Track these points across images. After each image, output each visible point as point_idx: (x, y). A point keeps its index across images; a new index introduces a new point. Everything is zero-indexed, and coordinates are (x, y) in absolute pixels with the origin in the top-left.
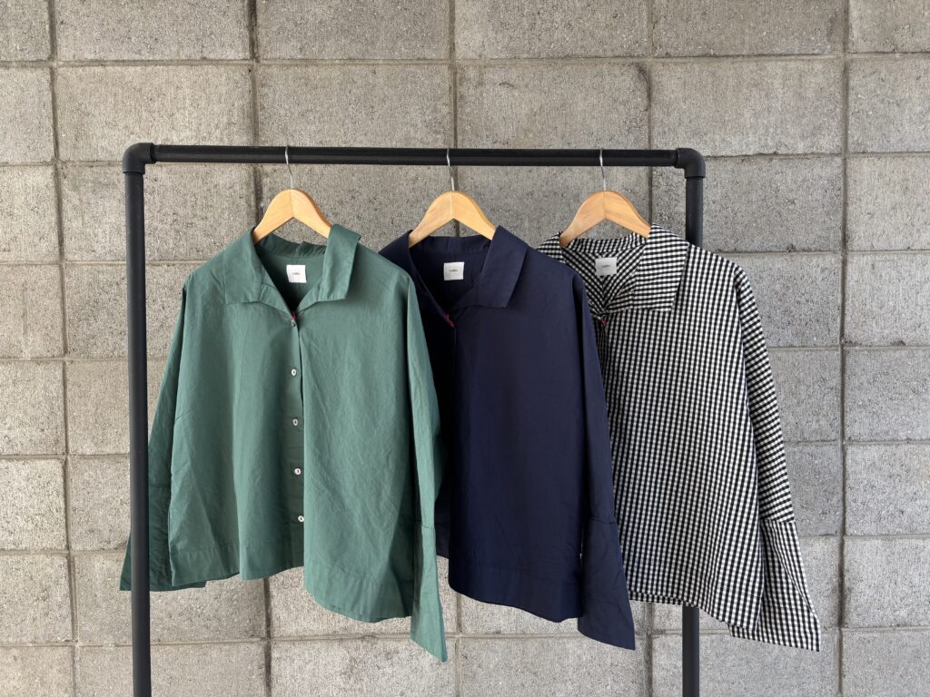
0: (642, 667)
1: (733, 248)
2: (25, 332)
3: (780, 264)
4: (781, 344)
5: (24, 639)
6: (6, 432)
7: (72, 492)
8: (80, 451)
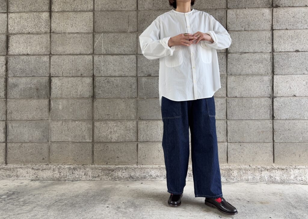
0: (271, 105)
1: (292, 6)
2: (129, 26)
3: (303, 9)
4: (304, 28)
5: (126, 97)
6: (124, 49)
7: (138, 63)
8: (140, 53)
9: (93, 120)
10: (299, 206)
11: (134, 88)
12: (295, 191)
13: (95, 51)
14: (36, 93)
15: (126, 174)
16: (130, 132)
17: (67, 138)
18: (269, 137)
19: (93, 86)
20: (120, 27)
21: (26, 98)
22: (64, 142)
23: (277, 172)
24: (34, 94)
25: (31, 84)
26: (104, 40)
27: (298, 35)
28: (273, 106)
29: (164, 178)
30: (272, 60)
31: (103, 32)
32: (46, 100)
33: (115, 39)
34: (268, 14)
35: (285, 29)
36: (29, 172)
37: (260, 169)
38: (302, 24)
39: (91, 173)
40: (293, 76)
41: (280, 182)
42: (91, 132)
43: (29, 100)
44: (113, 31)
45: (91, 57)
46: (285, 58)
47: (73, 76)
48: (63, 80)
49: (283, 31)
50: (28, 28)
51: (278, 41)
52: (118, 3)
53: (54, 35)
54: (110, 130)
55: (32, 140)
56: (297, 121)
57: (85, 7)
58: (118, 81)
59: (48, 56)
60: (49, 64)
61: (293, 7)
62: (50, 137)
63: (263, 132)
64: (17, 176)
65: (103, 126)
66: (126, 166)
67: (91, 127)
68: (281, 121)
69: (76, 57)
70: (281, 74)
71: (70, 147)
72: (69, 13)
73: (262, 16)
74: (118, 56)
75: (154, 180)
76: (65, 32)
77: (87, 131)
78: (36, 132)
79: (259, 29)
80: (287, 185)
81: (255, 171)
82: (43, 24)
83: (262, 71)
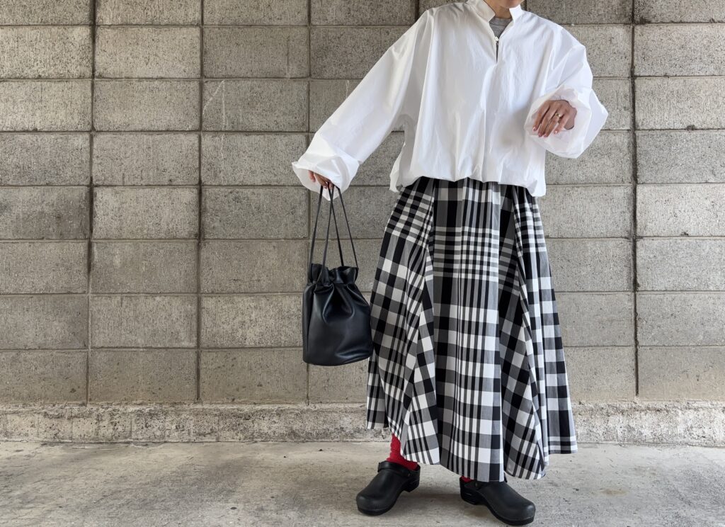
9: (198, 294)
10: (697, 498)
11: (301, 213)
12: (688, 462)
13: (204, 124)
14: (55, 227)
15: (279, 426)
16: (290, 323)
17: (134, 338)
18: (626, 333)
19: (200, 209)
20: (265, 65)
21: (29, 238)
22: (125, 347)
23: (644, 417)
24: (51, 229)
25: (44, 205)
26: (226, 98)
27: (693, 89)
28: (635, 259)
29: (372, 435)
30: (631, 148)
31: (224, 77)
32: (80, 244)
33: (255, 95)
34: (623, 39)
35: (663, 74)
36: (36, 423)
37: (605, 411)
38: (702, 65)
39: (193, 424)
40: (683, 187)
41: (651, 441)
42: (194, 324)
43: (37, 245)
44: (249, 75)
45: (193, 138)
46: (662, 144)
47: (150, 185)
48: (125, 194)
49: (658, 81)
50: (37, 64)
51: (646, 104)
52: (261, 6)
53: (103, 83)
54: (240, 319)
55: (45, 344)
56: (692, 296)
57: (180, 15)
58: (262, 197)
59: (87, 136)
60: (89, 155)
61: (681, 22)
62: (90, 335)
63: (612, 321)
64: (6, 434)
65: (222, 309)
66: (280, 406)
67: (194, 311)
68: (653, 296)
69: (158, 137)
70: (653, 181)
71: (141, 360)
72: (141, 30)
73: (608, 43)
74: (262, 136)
75: (349, 440)
76: (129, 75)
77: (184, 319)
78: (56, 323)
79: (602, 75)
80: (668, 449)
81: (593, 416)
82: (73, 55)
83: (608, 174)
